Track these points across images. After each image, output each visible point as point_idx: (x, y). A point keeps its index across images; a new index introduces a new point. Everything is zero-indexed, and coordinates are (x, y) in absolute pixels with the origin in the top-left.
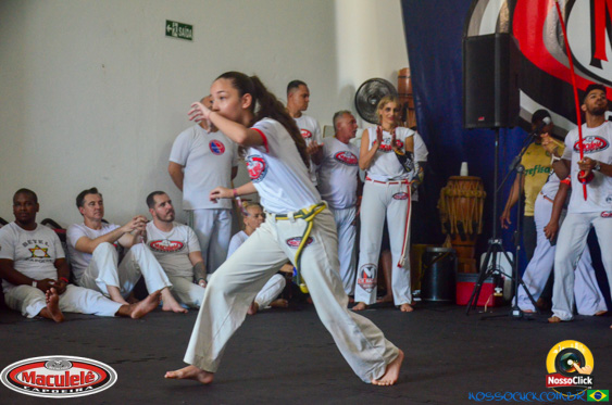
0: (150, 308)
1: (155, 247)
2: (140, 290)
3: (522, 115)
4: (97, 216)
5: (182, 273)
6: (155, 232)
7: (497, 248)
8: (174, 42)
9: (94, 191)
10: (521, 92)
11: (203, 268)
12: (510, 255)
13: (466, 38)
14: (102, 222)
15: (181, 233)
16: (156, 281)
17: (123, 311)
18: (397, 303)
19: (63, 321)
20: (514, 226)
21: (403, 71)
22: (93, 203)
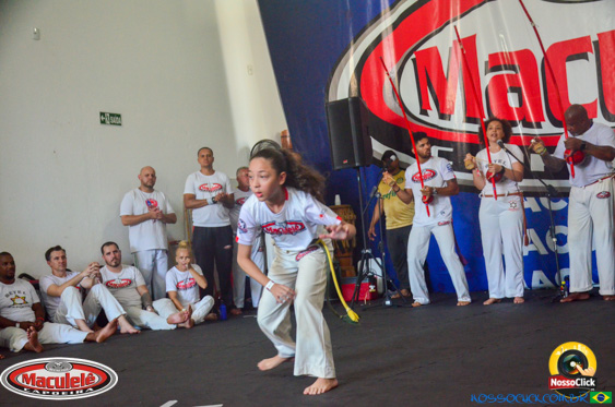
0: (110, 332)
1: (109, 285)
2: (101, 320)
3: (375, 155)
4: (61, 268)
5: (132, 303)
6: (108, 274)
7: (368, 257)
8: (108, 128)
9: (58, 248)
10: (373, 140)
11: (149, 297)
12: (379, 260)
13: (327, 103)
14: (66, 271)
15: (129, 273)
16: (113, 311)
17: (89, 338)
19: (43, 351)
20: (378, 238)
21: (284, 132)
22: (57, 258)
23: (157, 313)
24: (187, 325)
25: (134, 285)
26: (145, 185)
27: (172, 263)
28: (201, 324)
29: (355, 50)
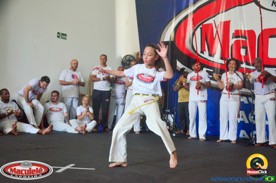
0: (49, 131)
1: (51, 110)
3: (177, 68)
6: (52, 105)
7: (168, 113)
8: (60, 40)
10: (177, 61)
12: (173, 115)
17: (40, 132)
18: (135, 131)
19: (18, 135)
21: (138, 53)
23: (71, 125)
24: (83, 132)
25: (62, 111)
26: (73, 68)
27: (80, 104)
28: (90, 133)
29: (175, 20)
